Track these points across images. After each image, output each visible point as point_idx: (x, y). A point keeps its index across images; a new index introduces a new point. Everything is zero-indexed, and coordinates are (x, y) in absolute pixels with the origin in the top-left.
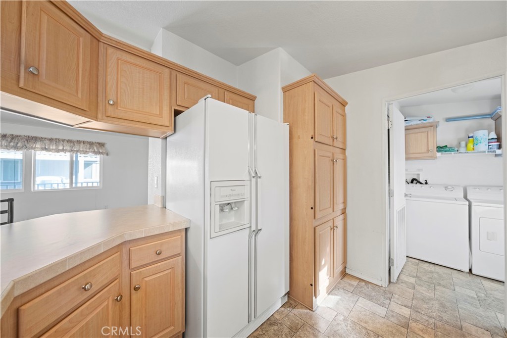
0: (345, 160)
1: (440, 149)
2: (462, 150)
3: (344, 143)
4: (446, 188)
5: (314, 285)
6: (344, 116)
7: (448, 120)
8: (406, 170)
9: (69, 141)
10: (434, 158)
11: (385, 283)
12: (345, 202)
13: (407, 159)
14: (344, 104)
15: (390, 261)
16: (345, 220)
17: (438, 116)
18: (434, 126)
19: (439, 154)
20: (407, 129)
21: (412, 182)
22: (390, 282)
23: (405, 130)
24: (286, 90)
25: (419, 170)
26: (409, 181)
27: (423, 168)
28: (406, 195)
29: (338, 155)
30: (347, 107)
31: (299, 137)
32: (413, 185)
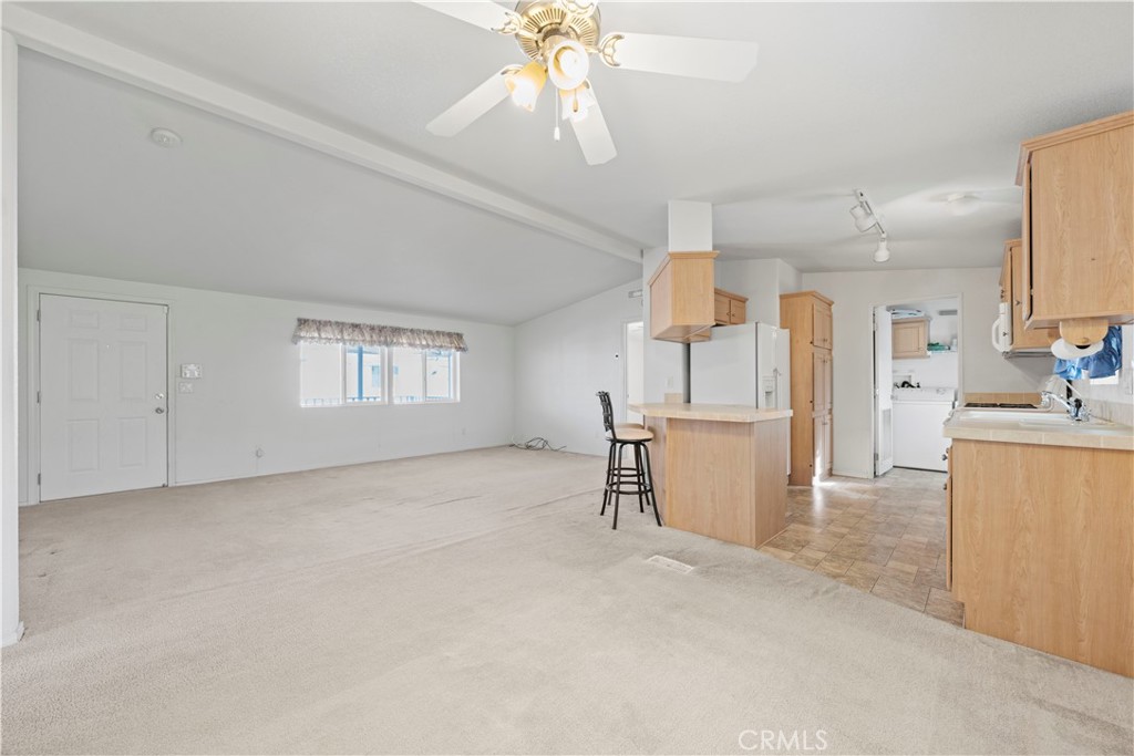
0: (831, 360)
1: (931, 346)
2: (953, 348)
3: (831, 344)
4: (938, 391)
5: (812, 466)
6: (831, 317)
7: (942, 313)
8: (894, 371)
9: (430, 333)
10: (924, 356)
11: (872, 476)
12: (831, 403)
13: (894, 358)
14: (830, 304)
15: (876, 457)
16: (831, 419)
17: (932, 309)
18: (926, 321)
19: (929, 353)
20: (894, 323)
21: (903, 386)
22: (875, 476)
23: (893, 324)
24: (782, 297)
25: (911, 371)
26: (900, 384)
27: (915, 369)
28: (892, 397)
29: (827, 357)
30: (833, 306)
31: (798, 341)
32: (905, 389)
